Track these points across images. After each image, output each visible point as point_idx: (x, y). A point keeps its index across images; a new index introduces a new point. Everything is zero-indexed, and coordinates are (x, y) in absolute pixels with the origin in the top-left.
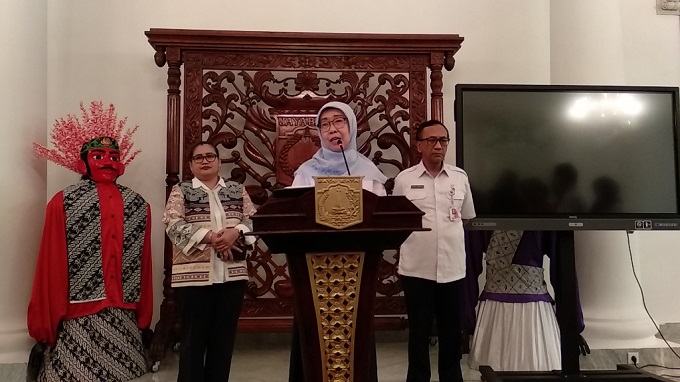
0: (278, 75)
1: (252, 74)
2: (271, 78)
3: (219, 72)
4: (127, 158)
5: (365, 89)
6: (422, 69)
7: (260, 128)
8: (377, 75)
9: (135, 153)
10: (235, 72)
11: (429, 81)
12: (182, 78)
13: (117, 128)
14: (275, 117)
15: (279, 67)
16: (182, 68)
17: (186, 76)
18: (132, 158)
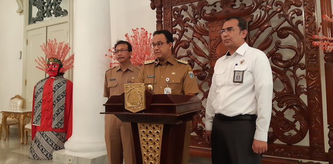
1: (196, 4)
2: (207, 4)
3: (179, 7)
7: (201, 35)
10: (187, 5)
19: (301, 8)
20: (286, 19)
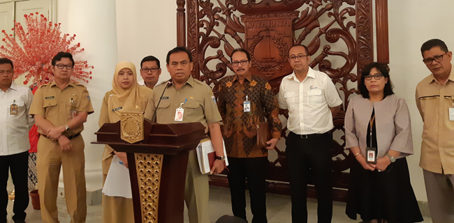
7: (236, 31)
19: (354, 7)
20: (336, 20)
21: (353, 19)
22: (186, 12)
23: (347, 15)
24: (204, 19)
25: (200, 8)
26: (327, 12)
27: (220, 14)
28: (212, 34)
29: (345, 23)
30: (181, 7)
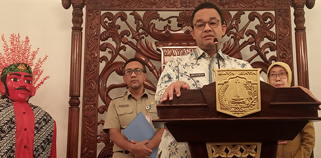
0: (163, 14)
1: (141, 14)
2: (157, 17)
3: (114, 13)
4: (38, 82)
5: (237, 25)
6: (286, 7)
7: (149, 58)
8: (247, 13)
9: (45, 79)
10: (128, 13)
11: (293, 17)
12: (84, 17)
13: (30, 57)
14: (161, 48)
15: (164, 8)
16: (84, 10)
17: (87, 16)
18: (42, 83)
19: (275, 42)
20: (259, 54)
21: (274, 53)
22: (84, 31)
23: (268, 49)
24: (106, 41)
25: (102, 30)
26: (250, 46)
27: (130, 39)
28: (118, 59)
29: (268, 56)
30: (78, 25)
